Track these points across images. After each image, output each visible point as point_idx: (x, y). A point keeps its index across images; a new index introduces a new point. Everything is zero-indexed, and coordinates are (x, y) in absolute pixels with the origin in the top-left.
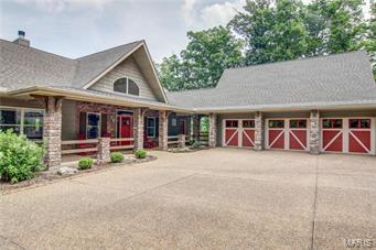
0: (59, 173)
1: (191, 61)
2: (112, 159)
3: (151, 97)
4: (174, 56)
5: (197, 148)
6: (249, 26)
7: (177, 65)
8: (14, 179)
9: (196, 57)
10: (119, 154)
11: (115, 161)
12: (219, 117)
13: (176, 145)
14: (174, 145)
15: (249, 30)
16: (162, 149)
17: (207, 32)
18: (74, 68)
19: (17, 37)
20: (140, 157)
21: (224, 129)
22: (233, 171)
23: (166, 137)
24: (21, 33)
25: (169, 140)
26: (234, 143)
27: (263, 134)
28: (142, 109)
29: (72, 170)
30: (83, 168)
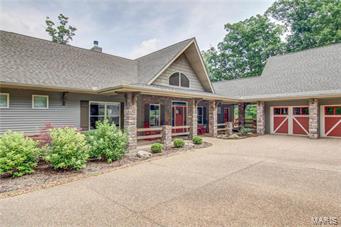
0: (138, 156)
1: (228, 52)
2: (175, 144)
3: (199, 88)
4: (212, 49)
5: (245, 135)
6: (289, 12)
7: (214, 57)
8: (110, 160)
9: (233, 48)
10: (180, 140)
11: (178, 146)
12: (266, 105)
13: (224, 132)
14: (222, 132)
15: (292, 15)
16: (212, 136)
17: (244, 23)
18: (136, 67)
19: (93, 45)
20: (197, 143)
21: (272, 116)
22: (300, 161)
23: (216, 124)
24: (96, 42)
25: (219, 127)
26: (284, 130)
27: (319, 122)
28: (196, 99)
29: (147, 154)
30: (155, 151)
